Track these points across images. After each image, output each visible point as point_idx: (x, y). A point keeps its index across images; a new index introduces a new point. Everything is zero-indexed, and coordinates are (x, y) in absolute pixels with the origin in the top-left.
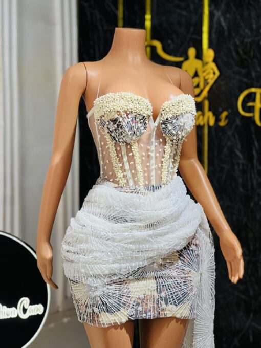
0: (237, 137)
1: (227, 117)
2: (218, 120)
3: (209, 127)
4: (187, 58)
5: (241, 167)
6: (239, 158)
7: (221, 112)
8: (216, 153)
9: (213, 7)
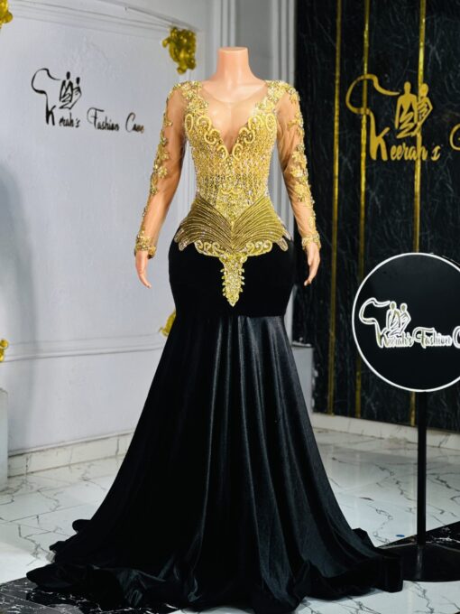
0: (448, 171)
1: (439, 151)
2: (430, 155)
3: (422, 162)
4: (403, 93)
5: (451, 200)
6: (450, 192)
7: (434, 147)
8: (428, 187)
9: (428, 42)
